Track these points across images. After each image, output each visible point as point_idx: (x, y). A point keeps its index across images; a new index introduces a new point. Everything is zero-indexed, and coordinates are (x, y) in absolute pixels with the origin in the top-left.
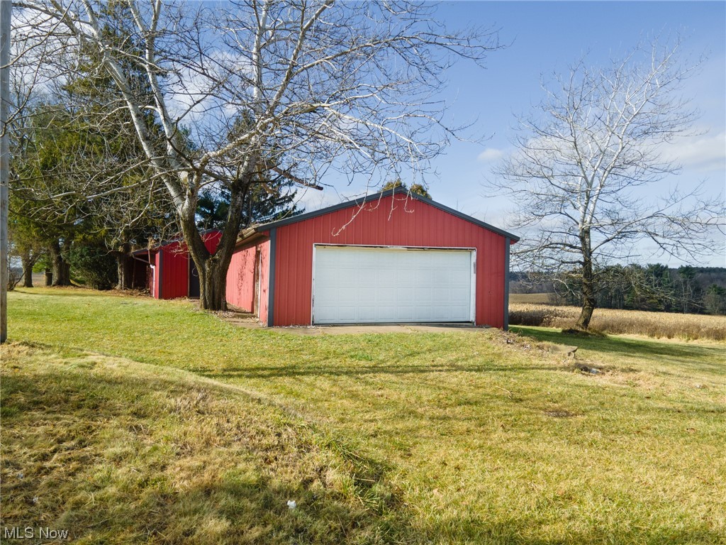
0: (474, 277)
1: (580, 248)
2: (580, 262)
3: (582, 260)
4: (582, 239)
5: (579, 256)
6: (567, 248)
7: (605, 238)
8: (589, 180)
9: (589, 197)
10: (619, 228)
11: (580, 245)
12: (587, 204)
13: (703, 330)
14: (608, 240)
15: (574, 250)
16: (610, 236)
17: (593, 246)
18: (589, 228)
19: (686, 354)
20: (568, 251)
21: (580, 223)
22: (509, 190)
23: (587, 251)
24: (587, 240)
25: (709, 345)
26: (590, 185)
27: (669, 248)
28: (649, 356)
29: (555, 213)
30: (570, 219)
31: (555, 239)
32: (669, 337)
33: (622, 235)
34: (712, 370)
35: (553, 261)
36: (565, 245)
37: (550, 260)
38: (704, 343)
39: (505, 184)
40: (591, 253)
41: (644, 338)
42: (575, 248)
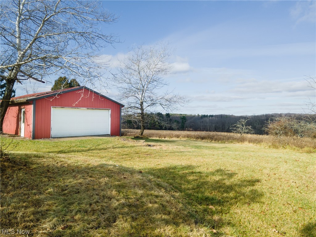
0: (110, 119)
1: (140, 109)
2: (140, 113)
3: (141, 112)
4: (141, 105)
5: (139, 111)
6: (136, 108)
7: (148, 105)
8: (143, 86)
9: (143, 91)
10: (152, 102)
11: (140, 107)
12: (143, 93)
13: (174, 135)
14: (149, 106)
15: (138, 109)
16: (149, 105)
17: (144, 108)
18: (143, 102)
19: (171, 142)
20: (136, 109)
21: (140, 100)
22: (116, 87)
23: (142, 109)
24: (142, 105)
25: (175, 140)
26: (143, 87)
27: (166, 109)
28: (162, 143)
29: (132, 96)
30: (137, 98)
31: (132, 105)
32: (165, 138)
33: (153, 104)
34: (178, 145)
35: (132, 113)
36: (135, 107)
37: (131, 112)
38: (174, 139)
39: (115, 84)
40: (143, 110)
41: (158, 138)
42: (139, 108)
